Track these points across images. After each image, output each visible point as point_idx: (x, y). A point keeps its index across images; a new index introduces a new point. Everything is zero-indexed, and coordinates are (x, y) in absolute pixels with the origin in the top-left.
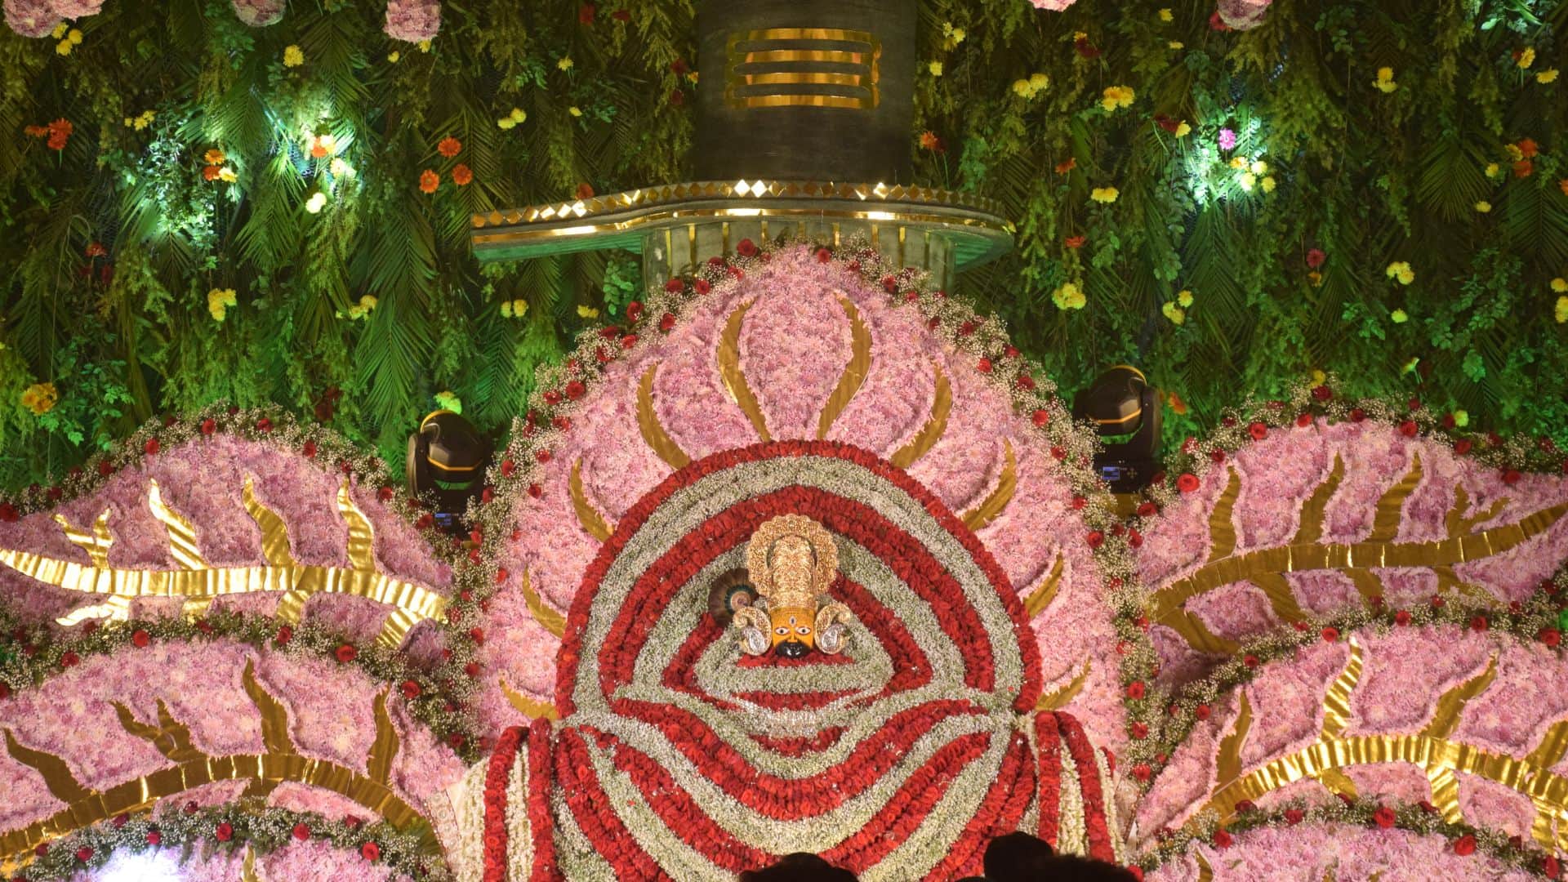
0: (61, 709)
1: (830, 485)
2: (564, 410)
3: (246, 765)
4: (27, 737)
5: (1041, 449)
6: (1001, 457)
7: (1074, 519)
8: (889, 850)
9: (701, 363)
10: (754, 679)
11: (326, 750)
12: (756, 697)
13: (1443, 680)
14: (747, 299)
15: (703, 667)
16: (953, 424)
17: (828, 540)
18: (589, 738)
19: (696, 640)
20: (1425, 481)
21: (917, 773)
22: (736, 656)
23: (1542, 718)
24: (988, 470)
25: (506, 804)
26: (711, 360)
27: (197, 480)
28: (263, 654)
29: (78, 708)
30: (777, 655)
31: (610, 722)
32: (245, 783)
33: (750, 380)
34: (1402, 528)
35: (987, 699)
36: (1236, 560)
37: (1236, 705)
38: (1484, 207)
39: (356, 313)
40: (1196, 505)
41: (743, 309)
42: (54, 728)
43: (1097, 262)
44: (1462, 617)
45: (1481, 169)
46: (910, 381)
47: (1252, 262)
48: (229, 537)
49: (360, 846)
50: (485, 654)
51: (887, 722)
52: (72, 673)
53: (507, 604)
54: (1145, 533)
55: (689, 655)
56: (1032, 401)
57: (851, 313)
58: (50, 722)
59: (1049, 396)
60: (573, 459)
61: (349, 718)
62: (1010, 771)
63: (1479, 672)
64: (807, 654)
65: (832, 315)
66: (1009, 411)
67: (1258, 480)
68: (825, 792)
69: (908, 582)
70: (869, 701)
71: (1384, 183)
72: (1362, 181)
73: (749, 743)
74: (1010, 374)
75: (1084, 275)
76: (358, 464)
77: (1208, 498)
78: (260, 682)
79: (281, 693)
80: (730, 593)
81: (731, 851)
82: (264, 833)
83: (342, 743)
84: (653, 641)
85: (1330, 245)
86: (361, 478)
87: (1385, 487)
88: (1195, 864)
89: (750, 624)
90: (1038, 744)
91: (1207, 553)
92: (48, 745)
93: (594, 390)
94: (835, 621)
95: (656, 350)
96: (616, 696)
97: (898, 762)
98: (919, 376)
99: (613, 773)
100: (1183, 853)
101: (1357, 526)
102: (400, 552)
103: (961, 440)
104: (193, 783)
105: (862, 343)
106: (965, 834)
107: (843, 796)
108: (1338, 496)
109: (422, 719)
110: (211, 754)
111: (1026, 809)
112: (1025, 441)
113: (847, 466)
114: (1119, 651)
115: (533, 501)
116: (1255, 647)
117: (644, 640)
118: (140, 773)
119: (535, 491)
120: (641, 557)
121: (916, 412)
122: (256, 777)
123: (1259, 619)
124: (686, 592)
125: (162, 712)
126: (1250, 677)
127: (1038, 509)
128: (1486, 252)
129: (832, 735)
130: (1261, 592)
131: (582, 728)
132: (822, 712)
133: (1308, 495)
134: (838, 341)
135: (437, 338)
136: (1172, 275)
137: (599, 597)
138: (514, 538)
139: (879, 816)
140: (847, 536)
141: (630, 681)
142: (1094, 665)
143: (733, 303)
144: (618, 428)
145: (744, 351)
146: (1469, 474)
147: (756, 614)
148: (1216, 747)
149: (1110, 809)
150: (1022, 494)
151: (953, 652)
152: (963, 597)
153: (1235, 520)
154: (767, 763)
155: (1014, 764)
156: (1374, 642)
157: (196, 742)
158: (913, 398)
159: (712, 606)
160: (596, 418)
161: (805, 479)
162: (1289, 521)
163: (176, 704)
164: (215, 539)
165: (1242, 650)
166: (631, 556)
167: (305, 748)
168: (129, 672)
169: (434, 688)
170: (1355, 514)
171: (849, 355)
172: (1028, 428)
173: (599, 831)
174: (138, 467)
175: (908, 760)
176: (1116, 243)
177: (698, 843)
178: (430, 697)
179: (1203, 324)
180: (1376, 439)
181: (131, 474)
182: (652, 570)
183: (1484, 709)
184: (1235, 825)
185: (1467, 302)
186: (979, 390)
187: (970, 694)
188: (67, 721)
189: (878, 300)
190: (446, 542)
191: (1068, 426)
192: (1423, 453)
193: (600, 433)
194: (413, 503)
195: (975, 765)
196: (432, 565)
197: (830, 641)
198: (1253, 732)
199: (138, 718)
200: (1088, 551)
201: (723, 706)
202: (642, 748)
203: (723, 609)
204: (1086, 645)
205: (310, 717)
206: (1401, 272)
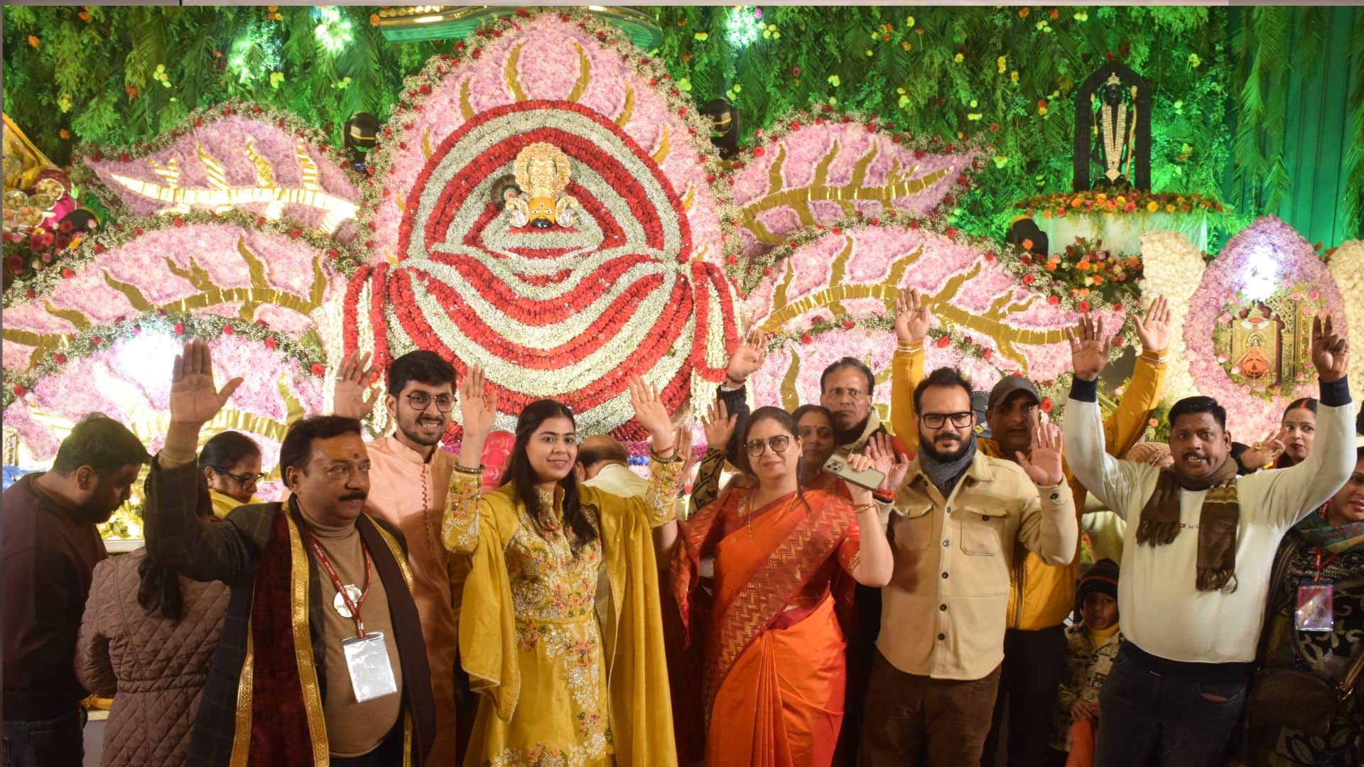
0: (136, 260)
1: (566, 127)
2: (418, 100)
3: (241, 293)
4: (118, 275)
5: (683, 128)
6: (661, 133)
7: (700, 168)
8: (601, 345)
9: (496, 77)
10: (518, 240)
11: (287, 286)
12: (518, 251)
13: (895, 255)
14: (521, 41)
15: (487, 234)
16: (635, 114)
17: (565, 161)
18: (413, 275)
19: (484, 219)
20: (878, 155)
21: (619, 297)
22: (507, 228)
23: (944, 275)
24: (654, 141)
25: (356, 314)
26: (501, 76)
27: (223, 141)
28: (250, 232)
29: (146, 259)
30: (532, 226)
31: (426, 265)
32: (242, 304)
33: (523, 87)
34: (866, 179)
35: (661, 255)
36: (782, 193)
37: (785, 268)
38: (870, 53)
39: (341, 85)
40: (762, 165)
41: (519, 46)
42: (133, 271)
43: (697, 68)
44: (906, 221)
45: (870, 34)
46: (612, 90)
47: (768, 71)
48: (241, 172)
49: (264, 338)
50: (376, 236)
51: (600, 267)
52: (139, 239)
53: (389, 209)
54: (735, 178)
55: (479, 227)
56: (679, 103)
57: (580, 51)
58: (130, 267)
59: (687, 101)
60: (424, 129)
61: (300, 269)
62: (677, 297)
63: (913, 251)
64: (551, 226)
65: (569, 52)
66: (666, 108)
67: (794, 153)
68: (560, 308)
69: (613, 186)
70: (589, 254)
71: (827, 39)
72: (818, 37)
73: (513, 278)
74: (667, 88)
75: (691, 74)
76: (307, 132)
77: (768, 161)
78: (248, 248)
79: (260, 254)
80: (505, 188)
81: (501, 345)
82: (204, 330)
83: (296, 282)
84: (457, 219)
85: (804, 66)
86: (310, 140)
87: (859, 158)
88: (789, 354)
89: (516, 208)
90: (695, 280)
91: (767, 190)
92: (131, 279)
93: (436, 90)
94: (568, 207)
95: (471, 68)
96: (433, 249)
97: (607, 291)
98: (617, 88)
99: (425, 296)
100: (782, 347)
101: (843, 179)
102: (333, 181)
103: (640, 124)
104: (212, 303)
105: (586, 68)
106: (649, 335)
107: (572, 311)
108: (834, 162)
109: (340, 270)
110: (221, 287)
111: (687, 320)
112: (674, 125)
113: (577, 115)
114: (723, 239)
115: (403, 152)
116: (796, 237)
117: (452, 219)
118: (182, 297)
119: (403, 146)
120: (451, 167)
121: (615, 108)
122: (247, 300)
123: (792, 225)
124: (477, 191)
125: (192, 263)
126: (792, 253)
127: (680, 162)
128: (871, 73)
129: (565, 274)
130: (794, 211)
131: (409, 268)
132: (558, 259)
133: (820, 160)
134: (572, 68)
135: (380, 97)
136: (732, 76)
137: (425, 192)
138: (392, 172)
139: (594, 324)
140: (576, 157)
141: (444, 242)
142: (710, 246)
143: (514, 43)
144: (449, 111)
145: (520, 70)
146: (899, 152)
147: (519, 202)
148: (774, 290)
149: (738, 321)
150: (672, 154)
151: (639, 228)
152: (645, 195)
153: (782, 173)
154: (524, 290)
155: (679, 292)
156: (859, 235)
157: (212, 279)
158: (613, 100)
159: (493, 198)
160: (438, 107)
161: (551, 123)
162: (809, 174)
163: (201, 259)
164: (233, 173)
165: (788, 239)
166: (444, 168)
167: (274, 284)
168: (174, 240)
169: (346, 254)
170: (842, 173)
171: (578, 74)
172: (676, 118)
173: (416, 332)
174: (192, 133)
175: (613, 289)
176: (706, 60)
177: (480, 340)
178: (345, 258)
179: (745, 101)
180: (855, 132)
181: (188, 137)
182: (458, 176)
183: (914, 271)
184: (812, 330)
185: (862, 95)
186: (650, 97)
187: (651, 252)
188: (141, 266)
189: (595, 45)
190: (356, 176)
191: (697, 117)
192: (877, 141)
193: (439, 115)
194: (339, 154)
195: (655, 292)
196: (349, 188)
197: (564, 219)
198: (793, 283)
199: (179, 266)
200: (707, 185)
201: (497, 256)
202: (444, 281)
203: (499, 199)
204: (705, 235)
205: (277, 268)
206: (834, 80)
